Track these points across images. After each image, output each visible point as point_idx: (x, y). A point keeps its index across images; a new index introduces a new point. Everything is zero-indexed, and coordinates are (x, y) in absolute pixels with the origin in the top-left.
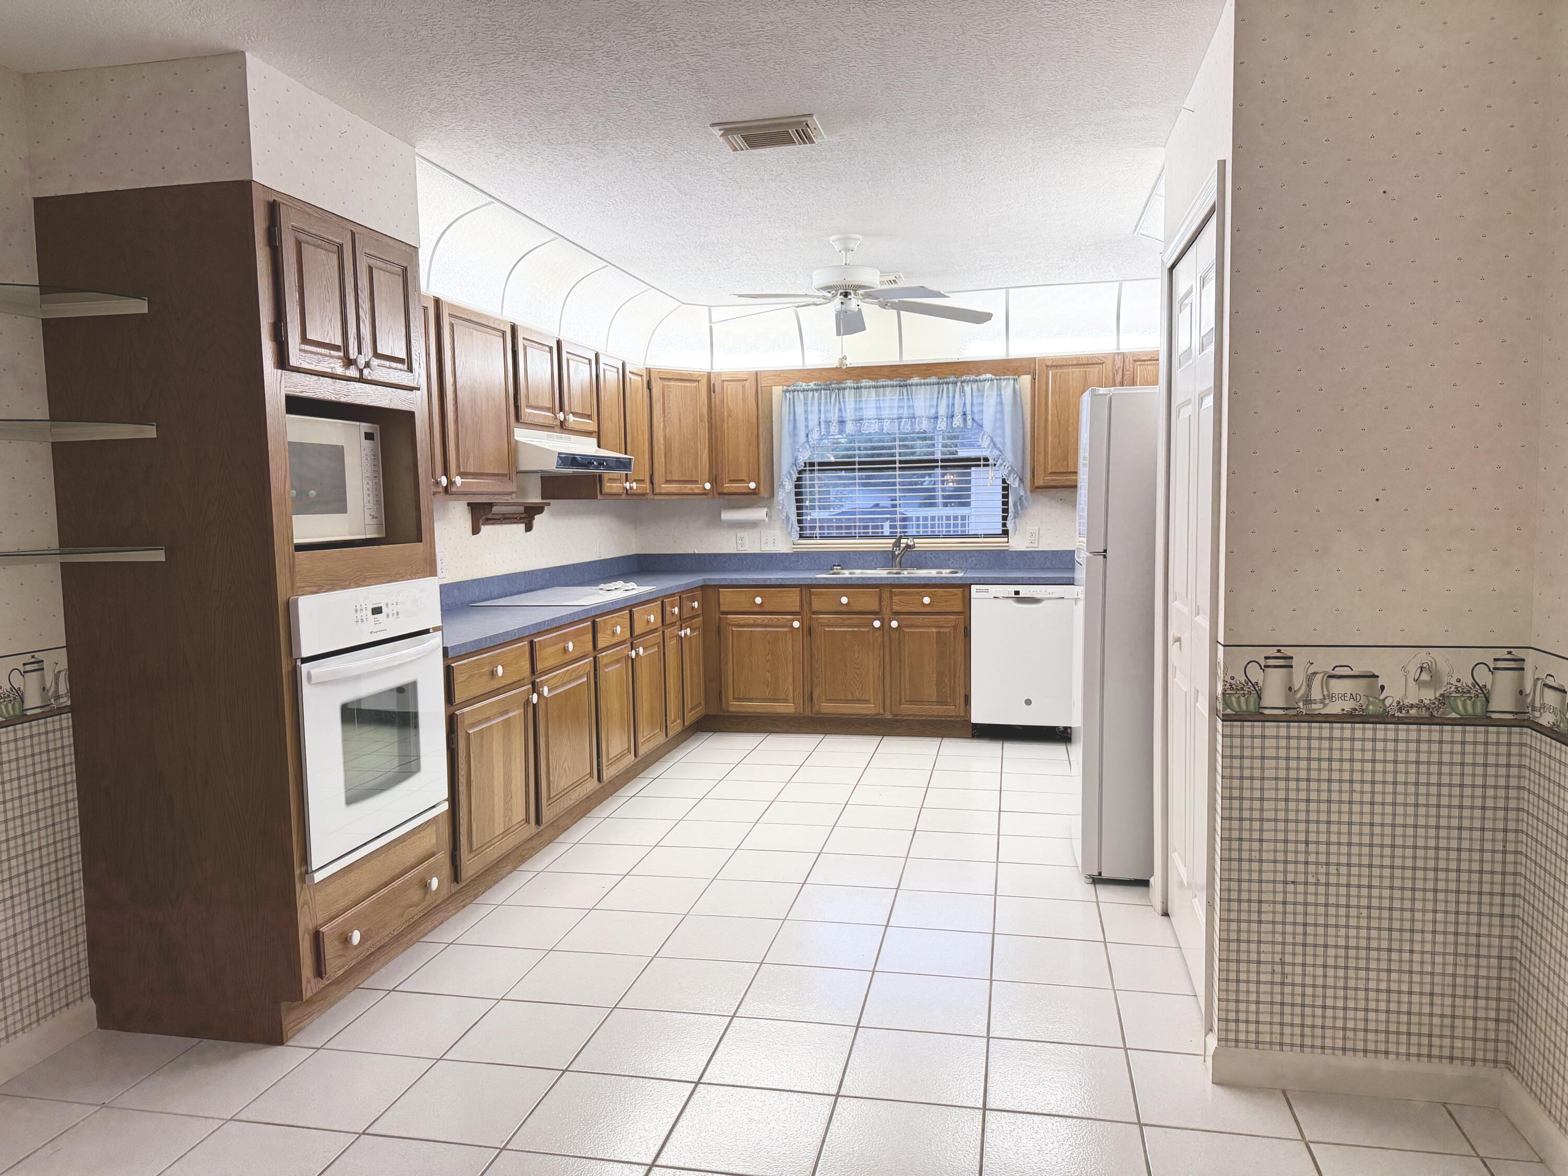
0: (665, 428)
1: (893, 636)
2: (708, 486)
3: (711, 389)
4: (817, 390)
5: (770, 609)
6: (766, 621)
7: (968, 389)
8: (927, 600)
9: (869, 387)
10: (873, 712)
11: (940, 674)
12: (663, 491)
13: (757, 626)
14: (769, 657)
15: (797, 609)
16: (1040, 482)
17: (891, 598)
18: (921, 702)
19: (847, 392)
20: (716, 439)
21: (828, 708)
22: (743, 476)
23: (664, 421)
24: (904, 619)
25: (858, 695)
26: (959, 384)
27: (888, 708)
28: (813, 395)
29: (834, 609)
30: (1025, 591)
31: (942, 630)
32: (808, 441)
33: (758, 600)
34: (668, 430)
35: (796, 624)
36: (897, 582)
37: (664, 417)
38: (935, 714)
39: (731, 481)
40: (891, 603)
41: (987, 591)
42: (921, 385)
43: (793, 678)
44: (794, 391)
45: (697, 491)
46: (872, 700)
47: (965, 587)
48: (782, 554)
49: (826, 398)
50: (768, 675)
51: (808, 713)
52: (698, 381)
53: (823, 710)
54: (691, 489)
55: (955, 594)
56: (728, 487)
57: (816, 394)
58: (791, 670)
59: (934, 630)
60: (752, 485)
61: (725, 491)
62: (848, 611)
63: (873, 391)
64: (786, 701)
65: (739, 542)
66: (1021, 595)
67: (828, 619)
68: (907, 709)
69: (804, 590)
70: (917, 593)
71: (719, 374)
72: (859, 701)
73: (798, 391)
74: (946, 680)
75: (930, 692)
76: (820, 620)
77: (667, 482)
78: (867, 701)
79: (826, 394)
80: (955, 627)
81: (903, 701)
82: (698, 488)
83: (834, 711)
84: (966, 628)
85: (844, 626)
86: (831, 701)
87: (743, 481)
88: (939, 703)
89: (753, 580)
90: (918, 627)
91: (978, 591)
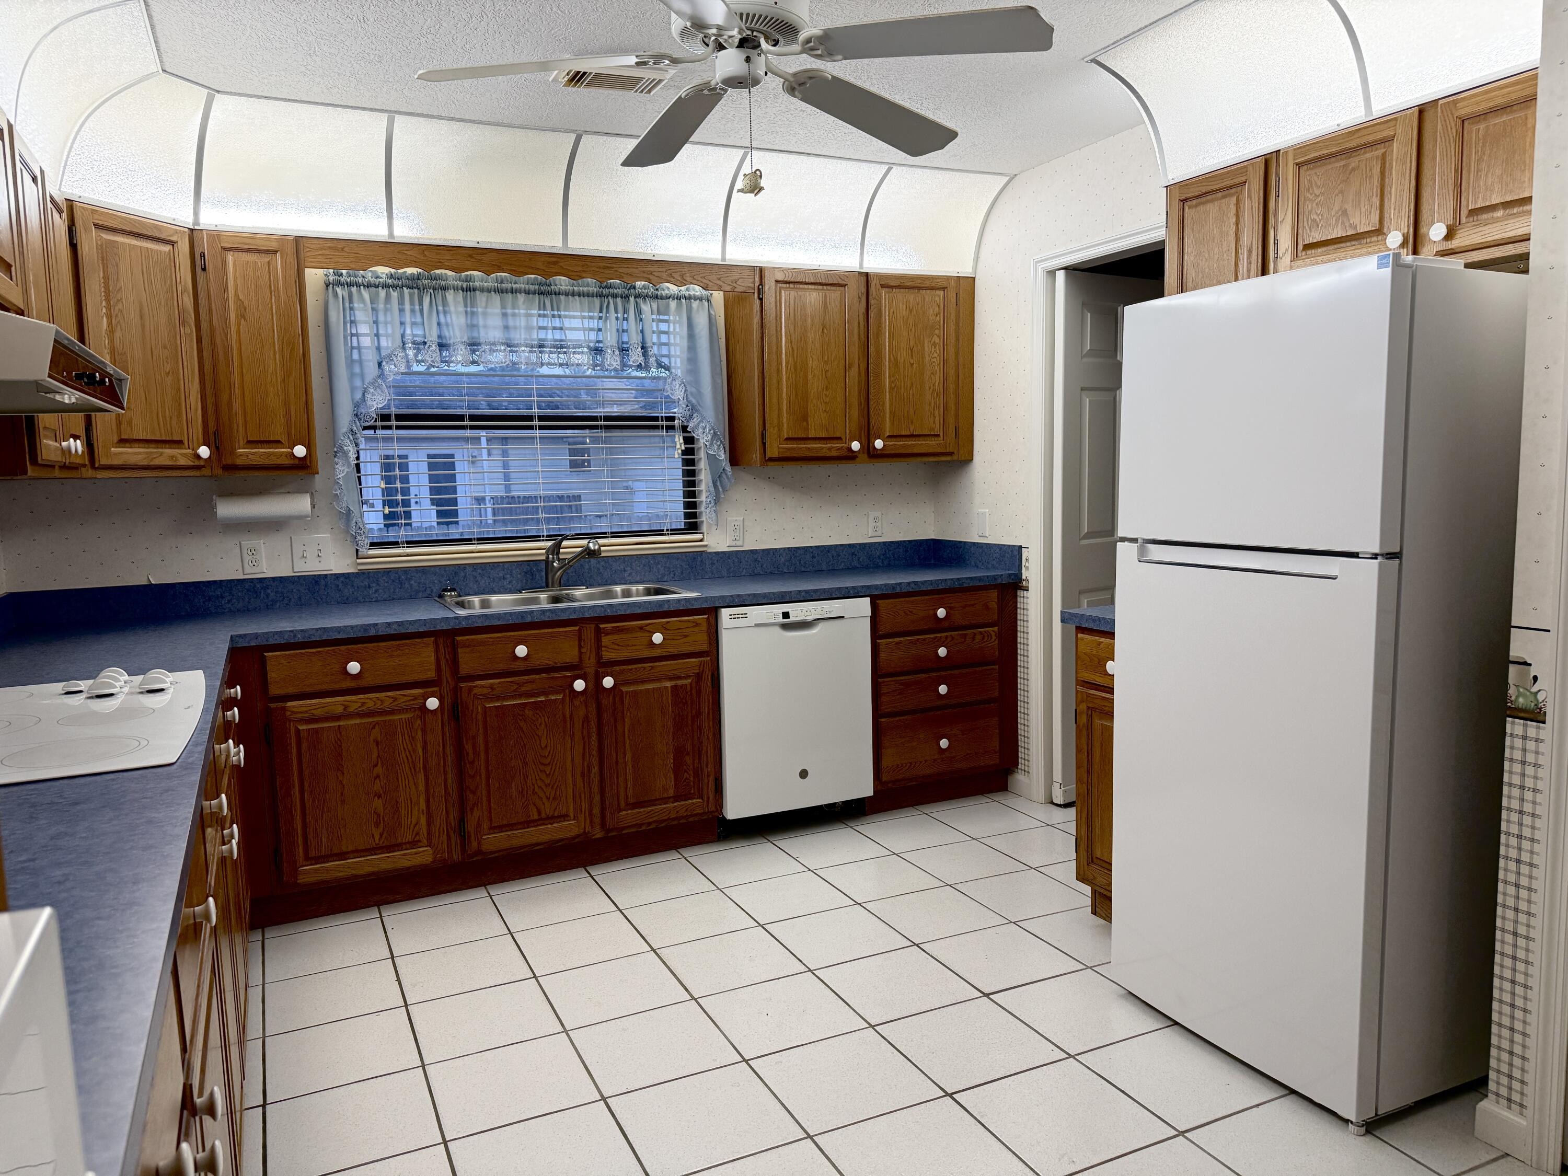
0: (111, 331)
1: (605, 702)
2: (204, 451)
3: (198, 263)
4: (394, 287)
5: (379, 681)
6: (370, 704)
7: (645, 308)
8: (657, 638)
9: (489, 291)
10: (576, 831)
11: (679, 754)
12: (116, 462)
13: (350, 716)
14: (379, 770)
15: (432, 675)
16: (772, 452)
17: (598, 641)
18: (651, 803)
19: (450, 295)
20: (214, 364)
21: (494, 841)
22: (278, 433)
23: (109, 316)
24: (622, 672)
25: (548, 809)
26: (632, 299)
27: (597, 820)
28: (388, 296)
29: (502, 667)
30: (799, 611)
31: (680, 682)
32: (382, 375)
33: (354, 667)
34: (118, 335)
35: (433, 703)
36: (609, 613)
37: (109, 307)
38: (673, 816)
39: (251, 443)
40: (599, 647)
41: (744, 616)
42: (573, 295)
43: (428, 801)
44: (350, 285)
45: (183, 462)
46: (572, 815)
47: (712, 612)
48: (337, 576)
49: (412, 303)
50: (378, 804)
51: (457, 856)
52: (172, 243)
53: (486, 847)
54: (172, 457)
55: (697, 624)
56: (244, 453)
57: (395, 294)
58: (422, 787)
59: (669, 684)
60: (300, 451)
61: (239, 462)
62: (528, 668)
63: (496, 298)
64: (414, 844)
65: (247, 558)
66: (792, 619)
67: (491, 687)
68: (629, 817)
69: (441, 641)
70: (641, 628)
71: (215, 235)
72: (551, 819)
73: (358, 285)
74: (688, 759)
75: (665, 782)
76: (476, 691)
77: (123, 442)
78: (565, 817)
79: (411, 296)
80: (699, 677)
81: (623, 804)
82: (184, 455)
83: (506, 845)
84: (713, 675)
85: (520, 696)
86: (501, 828)
87: (278, 442)
88: (677, 798)
89: (339, 630)
90: (643, 682)
91: (733, 617)
